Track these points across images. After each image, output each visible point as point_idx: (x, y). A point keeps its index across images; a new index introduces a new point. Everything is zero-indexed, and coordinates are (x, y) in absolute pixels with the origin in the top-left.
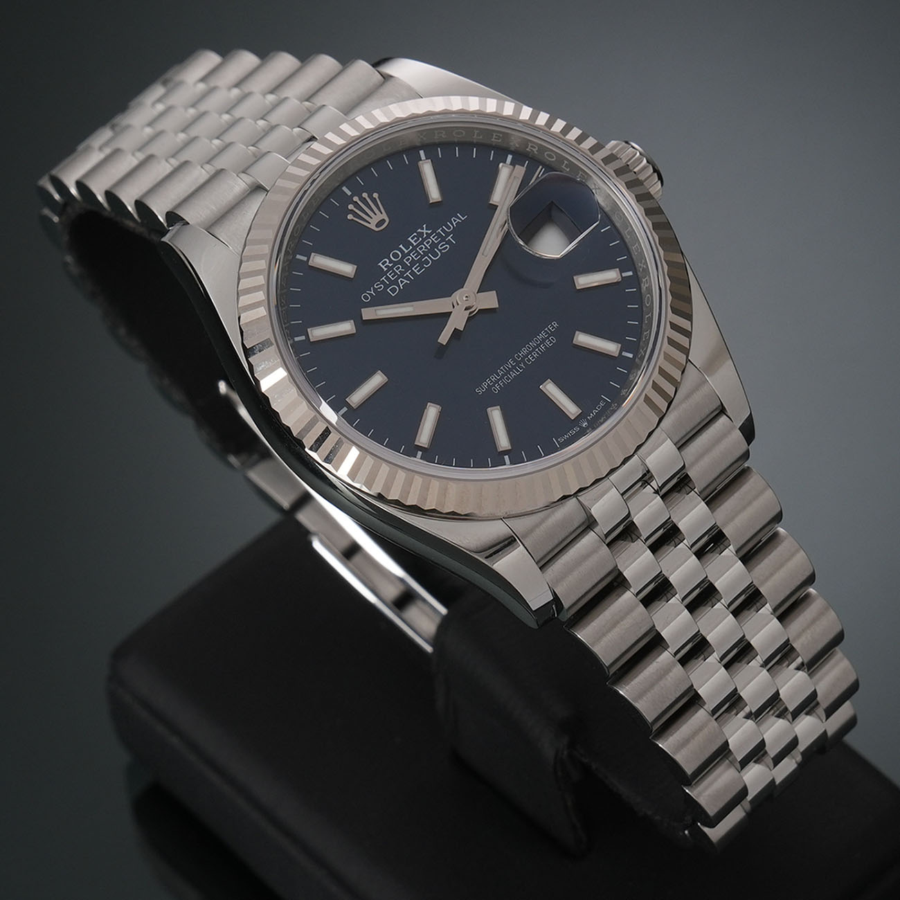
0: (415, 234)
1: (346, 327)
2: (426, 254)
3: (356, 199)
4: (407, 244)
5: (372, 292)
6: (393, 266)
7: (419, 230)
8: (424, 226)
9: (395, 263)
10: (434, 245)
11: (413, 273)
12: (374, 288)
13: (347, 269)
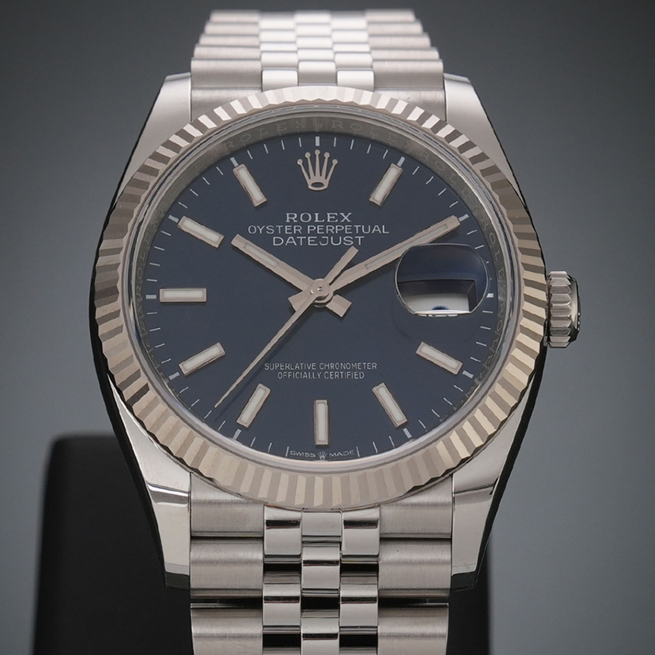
0: (336, 214)
1: (213, 238)
2: (330, 234)
3: (317, 152)
4: (323, 216)
5: (261, 230)
6: (296, 224)
7: (342, 214)
8: (349, 214)
9: (299, 223)
10: (342, 234)
11: (305, 241)
12: (265, 228)
13: (258, 197)
